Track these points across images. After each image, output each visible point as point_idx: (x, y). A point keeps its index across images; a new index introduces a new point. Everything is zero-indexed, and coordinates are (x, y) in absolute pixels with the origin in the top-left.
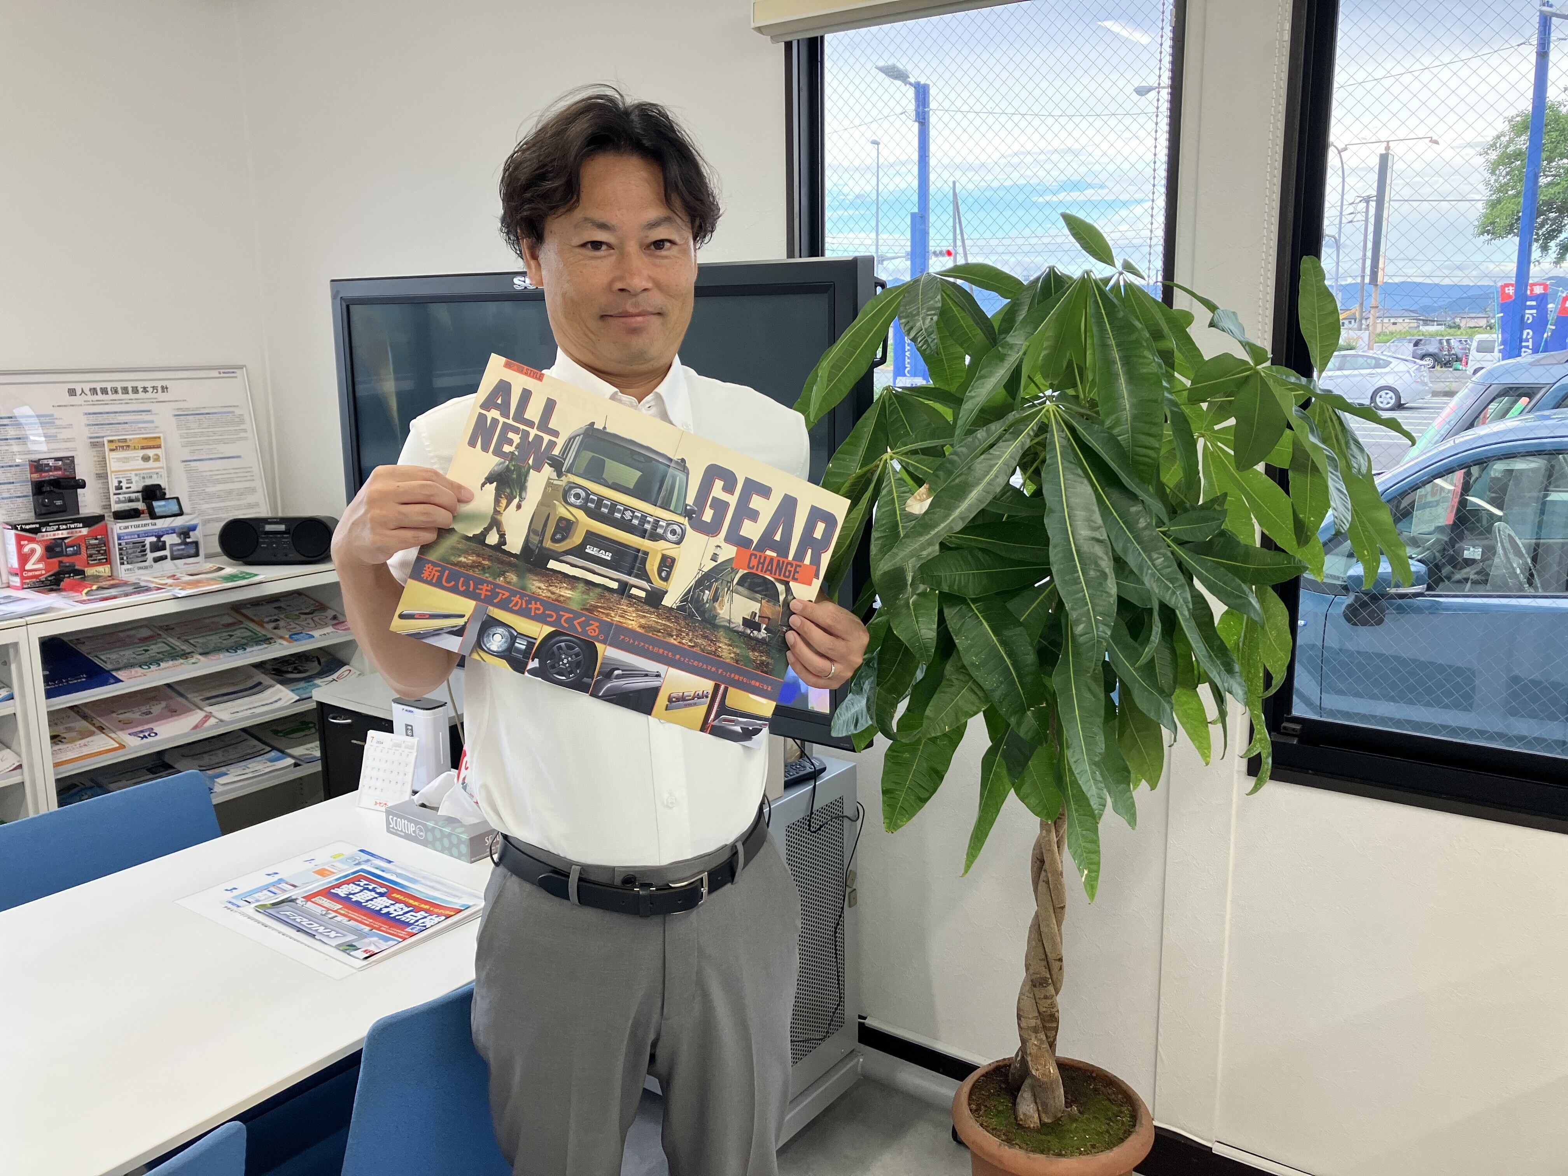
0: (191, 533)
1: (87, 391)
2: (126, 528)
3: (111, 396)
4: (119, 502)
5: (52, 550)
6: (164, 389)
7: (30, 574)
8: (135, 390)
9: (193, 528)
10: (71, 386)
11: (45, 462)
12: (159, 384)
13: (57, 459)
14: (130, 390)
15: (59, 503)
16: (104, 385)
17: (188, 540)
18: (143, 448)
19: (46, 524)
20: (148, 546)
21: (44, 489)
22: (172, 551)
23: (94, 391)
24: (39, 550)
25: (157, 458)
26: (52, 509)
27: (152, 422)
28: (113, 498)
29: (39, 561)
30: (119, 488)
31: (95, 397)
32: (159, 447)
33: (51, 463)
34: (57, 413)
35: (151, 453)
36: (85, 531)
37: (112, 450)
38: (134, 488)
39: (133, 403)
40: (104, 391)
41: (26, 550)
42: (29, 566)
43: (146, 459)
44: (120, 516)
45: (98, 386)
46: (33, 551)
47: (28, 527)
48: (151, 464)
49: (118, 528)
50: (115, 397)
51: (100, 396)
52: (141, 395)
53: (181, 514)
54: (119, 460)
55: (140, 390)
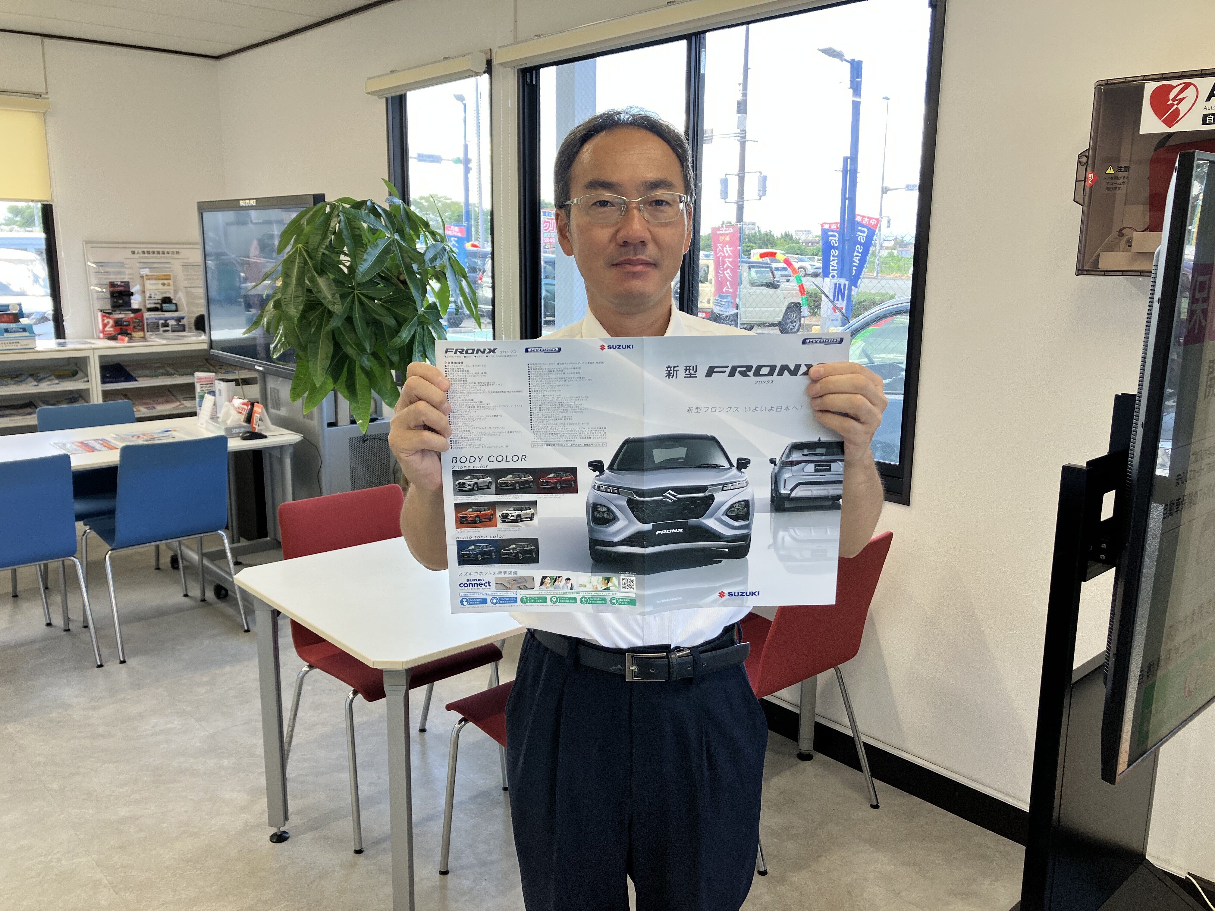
0: (182, 320)
1: (140, 252)
2: (150, 315)
3: (151, 255)
4: (150, 304)
5: (118, 323)
6: (178, 253)
7: (107, 333)
8: (163, 253)
9: (183, 318)
10: (133, 250)
11: (116, 283)
12: (175, 250)
13: (122, 282)
14: (161, 252)
15: (121, 301)
16: (148, 250)
17: (180, 323)
18: (162, 279)
19: (115, 311)
20: (160, 325)
21: (115, 295)
22: (172, 328)
23: (144, 252)
24: (111, 322)
25: (169, 285)
26: (118, 304)
27: (170, 268)
28: (148, 302)
29: (111, 327)
30: (150, 297)
31: (144, 255)
32: (170, 279)
33: (119, 283)
34: (126, 261)
35: (166, 282)
36: (132, 315)
37: (147, 279)
38: (157, 297)
39: (161, 259)
40: (148, 253)
41: (106, 321)
42: (107, 329)
43: (164, 284)
44: (150, 310)
45: (146, 250)
46: (108, 323)
47: (107, 311)
48: (166, 287)
49: (147, 315)
50: (153, 255)
51: (146, 255)
52: (166, 255)
53: (177, 311)
54: (150, 284)
55: (166, 253)
